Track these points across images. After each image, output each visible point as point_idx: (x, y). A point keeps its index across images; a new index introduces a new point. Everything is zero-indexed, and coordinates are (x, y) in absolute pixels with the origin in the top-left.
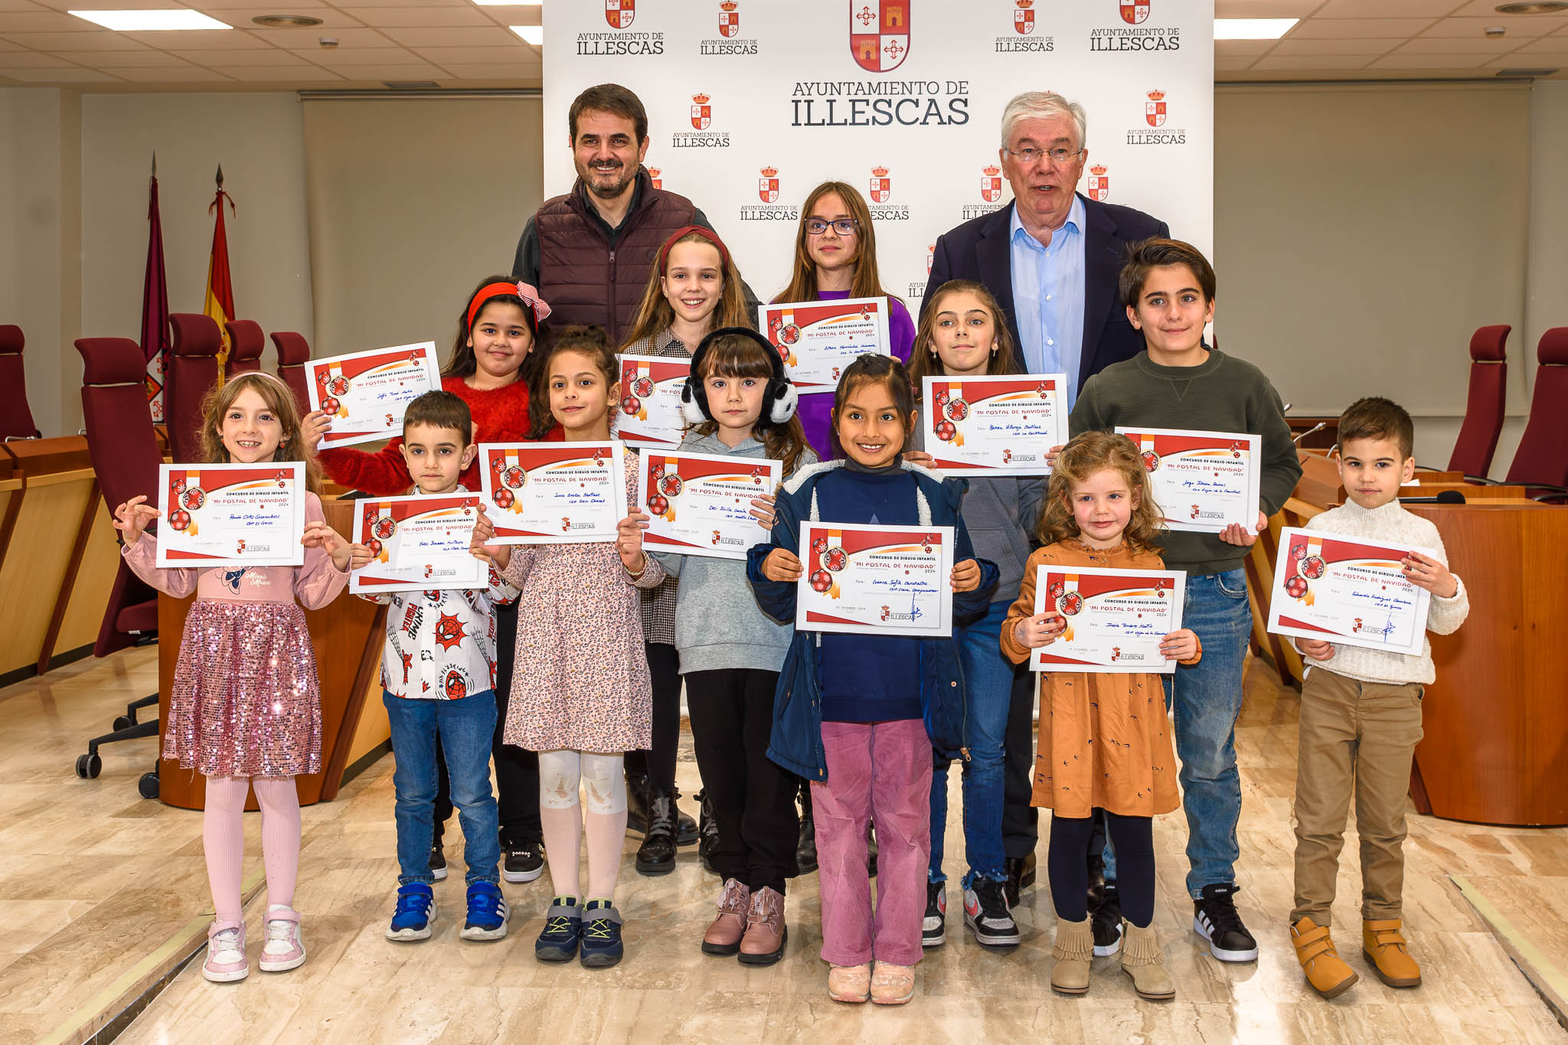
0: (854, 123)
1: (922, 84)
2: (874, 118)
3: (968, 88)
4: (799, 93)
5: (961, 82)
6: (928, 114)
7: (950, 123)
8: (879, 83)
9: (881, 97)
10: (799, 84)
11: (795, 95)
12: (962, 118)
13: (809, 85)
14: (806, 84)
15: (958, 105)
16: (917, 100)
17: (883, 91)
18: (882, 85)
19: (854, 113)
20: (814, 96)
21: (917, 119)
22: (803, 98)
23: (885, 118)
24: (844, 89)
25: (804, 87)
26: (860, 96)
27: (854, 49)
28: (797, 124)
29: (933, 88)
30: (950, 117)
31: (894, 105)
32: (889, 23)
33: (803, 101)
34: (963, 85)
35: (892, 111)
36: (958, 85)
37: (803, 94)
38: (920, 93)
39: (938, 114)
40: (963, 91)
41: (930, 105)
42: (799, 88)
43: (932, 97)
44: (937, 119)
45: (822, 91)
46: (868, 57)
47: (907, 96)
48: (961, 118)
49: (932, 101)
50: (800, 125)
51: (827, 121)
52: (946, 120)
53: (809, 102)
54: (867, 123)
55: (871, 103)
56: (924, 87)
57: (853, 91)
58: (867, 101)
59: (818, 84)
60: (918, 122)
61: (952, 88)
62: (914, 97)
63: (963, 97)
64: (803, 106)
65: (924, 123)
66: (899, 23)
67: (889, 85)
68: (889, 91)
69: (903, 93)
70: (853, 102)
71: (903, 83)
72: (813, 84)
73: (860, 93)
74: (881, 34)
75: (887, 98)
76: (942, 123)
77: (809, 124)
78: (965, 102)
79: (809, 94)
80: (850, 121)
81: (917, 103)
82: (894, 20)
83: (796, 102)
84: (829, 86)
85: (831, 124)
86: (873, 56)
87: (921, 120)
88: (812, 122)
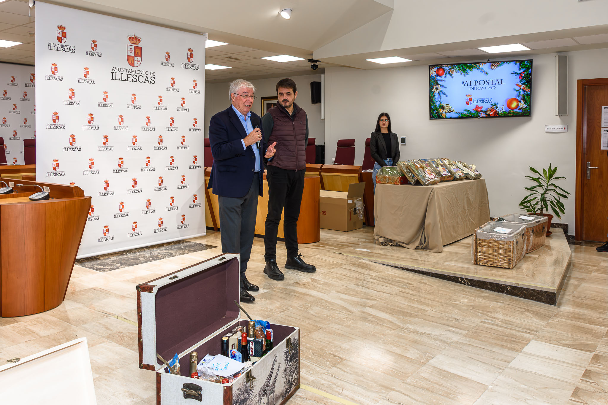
0: (127, 81)
1: (144, 72)
2: (133, 79)
3: (155, 74)
4: (113, 70)
5: (154, 72)
6: (145, 80)
8: (134, 70)
9: (134, 74)
13: (116, 68)
15: (152, 78)
17: (135, 73)
18: (135, 71)
19: (128, 78)
20: (117, 72)
23: (135, 80)
24: (125, 70)
26: (129, 73)
27: (128, 60)
28: (112, 79)
29: (147, 73)
31: (138, 76)
32: (137, 54)
35: (137, 78)
38: (144, 74)
39: (148, 80)
43: (147, 75)
44: (147, 82)
45: (120, 70)
46: (131, 62)
47: (141, 75)
48: (153, 82)
49: (147, 77)
51: (121, 79)
52: (150, 82)
53: (116, 73)
54: (131, 81)
55: (132, 75)
57: (128, 72)
58: (131, 75)
59: (118, 68)
61: (152, 74)
62: (142, 75)
63: (154, 76)
64: (114, 74)
66: (139, 54)
67: (136, 71)
68: (136, 73)
70: (128, 74)
71: (140, 71)
73: (129, 72)
74: (135, 56)
75: (136, 74)
76: (149, 83)
77: (116, 79)
78: (154, 78)
79: (116, 71)
80: (127, 80)
81: (143, 77)
82: (138, 53)
83: (113, 73)
84: (121, 69)
85: (122, 80)
86: (133, 62)
87: (144, 82)
88: (117, 79)
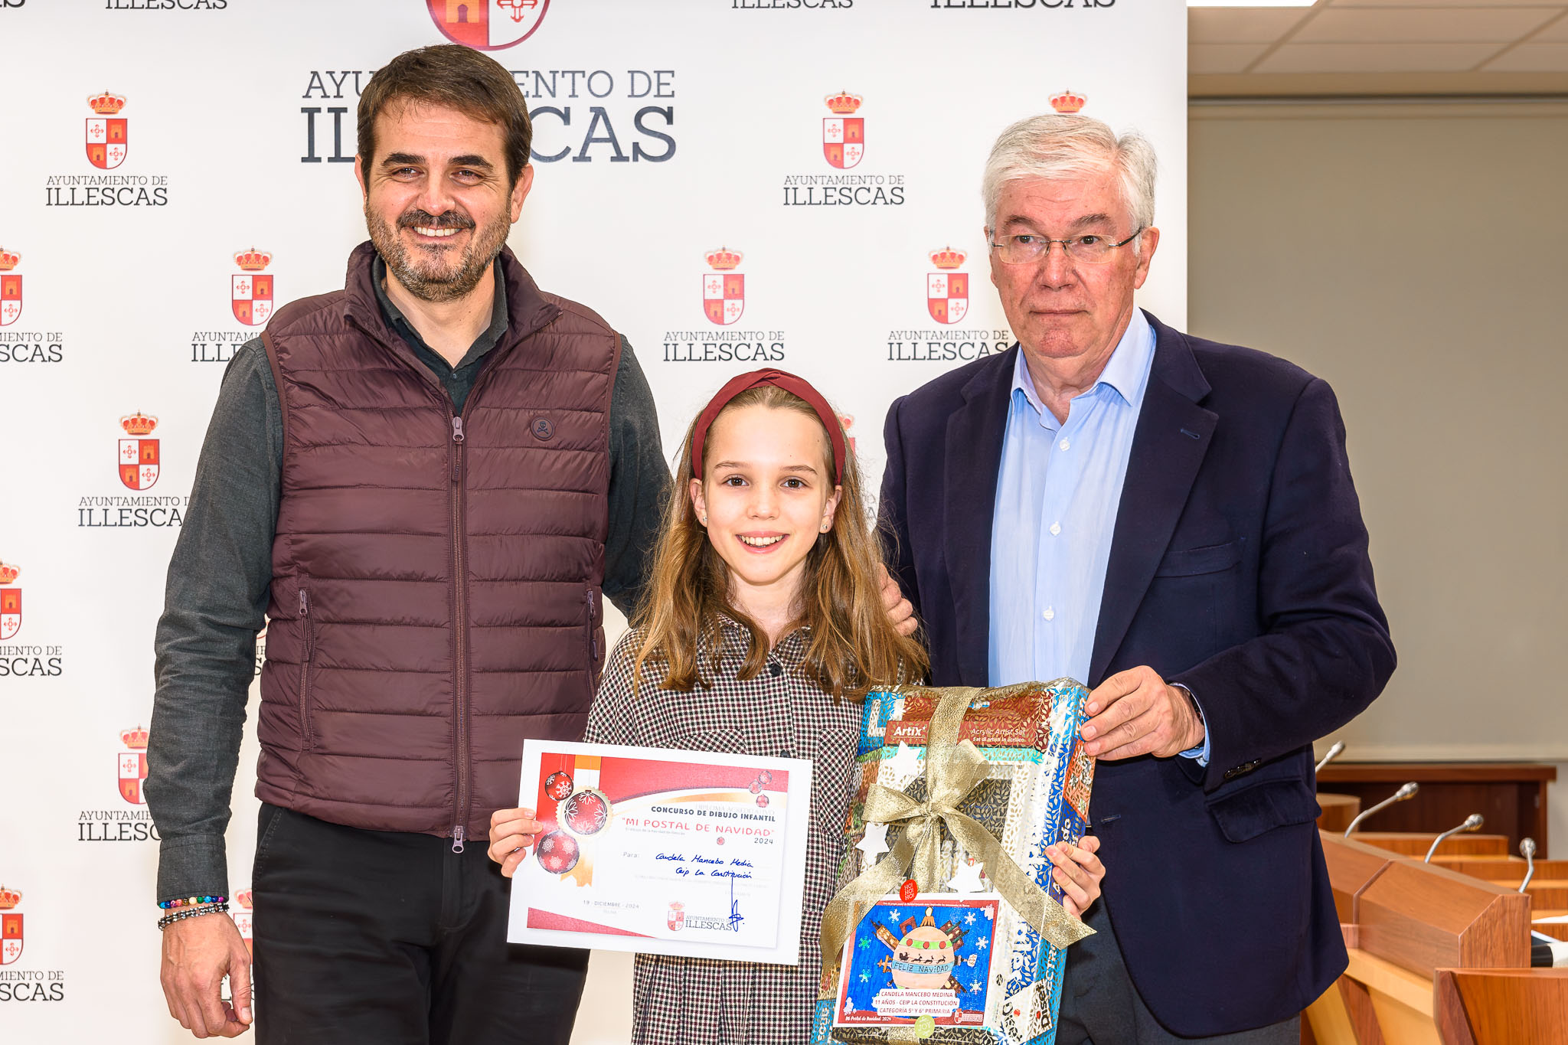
1: (578, 76)
3: (675, 84)
4: (316, 93)
5: (658, 73)
6: (589, 140)
7: (635, 159)
10: (315, 73)
11: (307, 96)
12: (661, 147)
13: (338, 77)
14: (331, 73)
15: (652, 121)
16: (567, 109)
21: (568, 150)
22: (325, 104)
25: (327, 80)
28: (311, 158)
29: (600, 84)
30: (636, 145)
33: (324, 110)
34: (664, 78)
36: (654, 78)
37: (325, 96)
38: (573, 95)
39: (612, 139)
40: (664, 90)
41: (595, 120)
42: (316, 83)
43: (598, 103)
44: (609, 149)
46: (463, 20)
48: (659, 147)
49: (599, 113)
50: (319, 160)
52: (627, 151)
53: (339, 112)
56: (582, 83)
59: (357, 73)
60: (569, 157)
61: (641, 84)
62: (560, 104)
63: (663, 104)
64: (324, 121)
65: (583, 157)
69: (537, 95)
71: (537, 74)
72: (345, 73)
76: (619, 157)
77: (337, 158)
78: (669, 116)
79: (338, 96)
81: (566, 117)
83: (311, 112)
86: (476, 17)
87: (576, 152)
88: (343, 155)
